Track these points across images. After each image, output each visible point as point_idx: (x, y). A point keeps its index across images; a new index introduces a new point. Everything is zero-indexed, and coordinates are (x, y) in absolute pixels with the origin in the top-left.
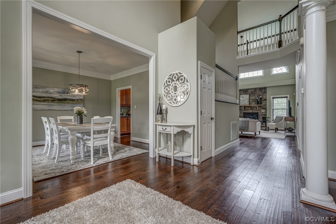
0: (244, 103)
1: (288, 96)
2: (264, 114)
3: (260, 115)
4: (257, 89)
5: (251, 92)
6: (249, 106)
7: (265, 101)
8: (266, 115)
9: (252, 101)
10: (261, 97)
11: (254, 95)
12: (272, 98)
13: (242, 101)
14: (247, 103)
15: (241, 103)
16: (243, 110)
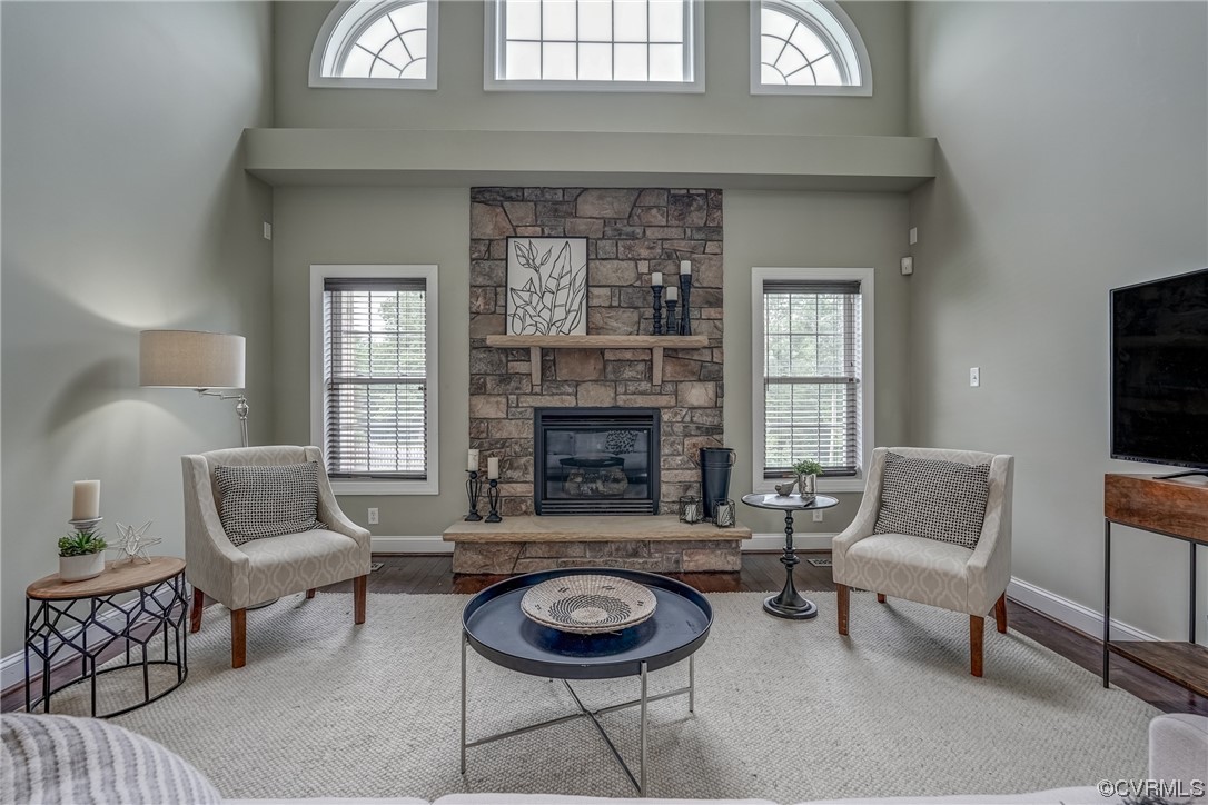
0: (546, 314)
1: (866, 276)
2: (708, 420)
3: (678, 428)
4: (649, 200)
5: (606, 221)
6: (586, 353)
7: (712, 312)
8: (718, 429)
9: (611, 307)
10: (686, 267)
11: (630, 248)
12: (757, 286)
13: (526, 296)
14: (572, 315)
15: (520, 312)
16: (537, 389)
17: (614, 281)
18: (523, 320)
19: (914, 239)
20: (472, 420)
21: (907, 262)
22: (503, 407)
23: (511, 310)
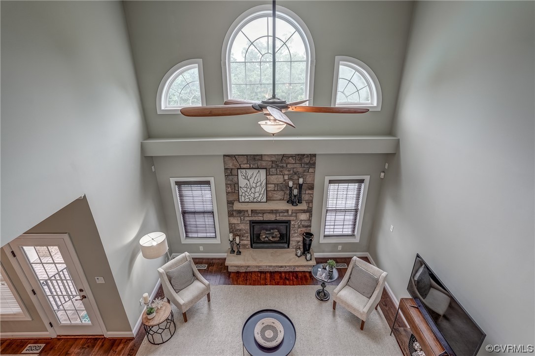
0: (252, 195)
1: (367, 178)
2: (306, 224)
3: (296, 226)
5: (273, 162)
7: (310, 192)
8: (310, 226)
9: (274, 190)
10: (301, 181)
11: (281, 171)
12: (327, 182)
13: (245, 189)
14: (261, 195)
15: (244, 194)
16: (250, 215)
17: (275, 182)
18: (245, 197)
19: (386, 167)
20: (229, 224)
22: (239, 220)
23: (240, 194)
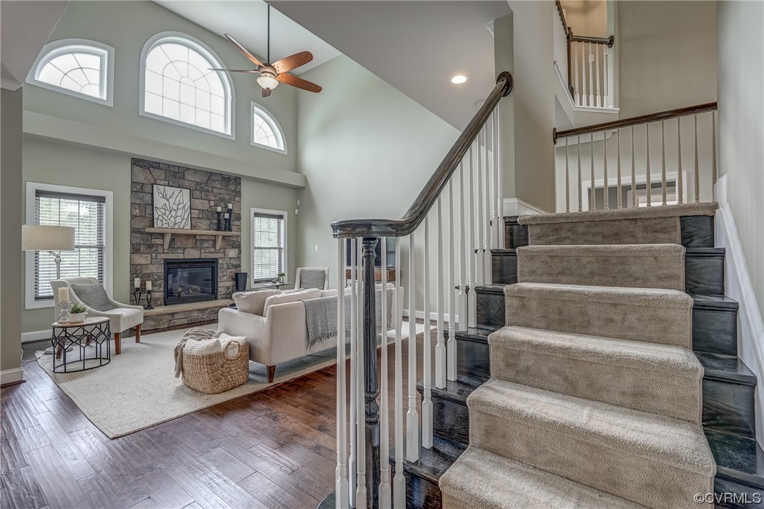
0: (172, 219)
1: (285, 214)
2: (235, 263)
3: (225, 266)
4: (214, 177)
5: (197, 183)
6: (188, 236)
7: (238, 223)
8: (239, 266)
9: (199, 218)
10: (230, 206)
11: (206, 195)
12: (252, 215)
13: (163, 211)
14: (184, 221)
15: (161, 217)
16: (166, 251)
17: (200, 208)
18: (162, 221)
19: (298, 204)
20: (132, 264)
21: (297, 210)
22: (149, 259)
23: (156, 216)
